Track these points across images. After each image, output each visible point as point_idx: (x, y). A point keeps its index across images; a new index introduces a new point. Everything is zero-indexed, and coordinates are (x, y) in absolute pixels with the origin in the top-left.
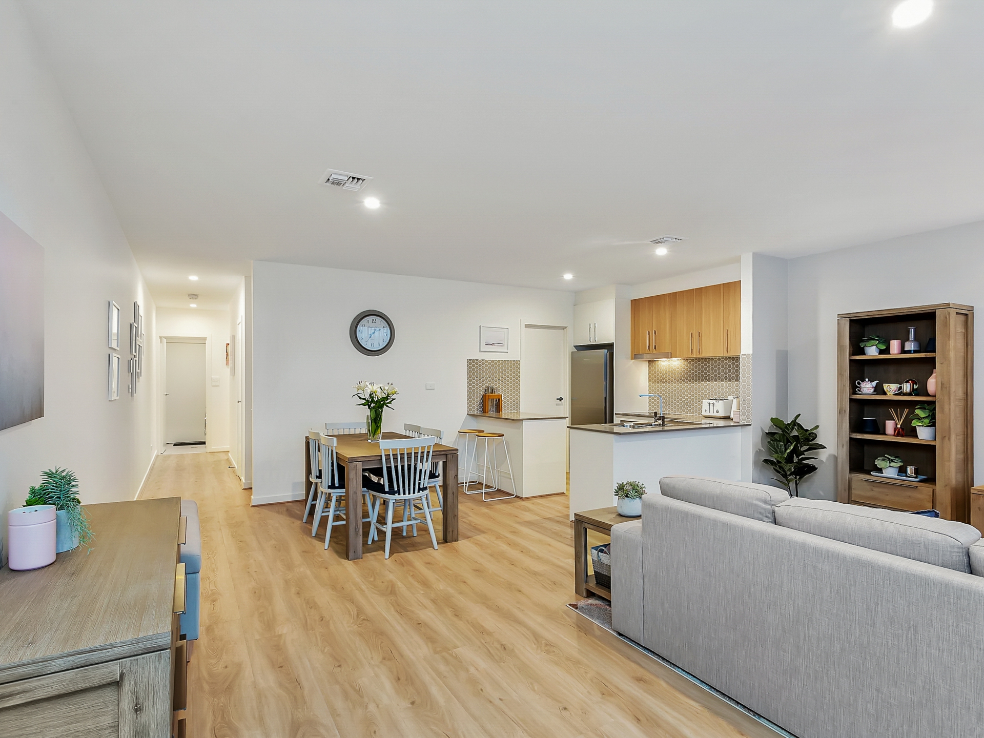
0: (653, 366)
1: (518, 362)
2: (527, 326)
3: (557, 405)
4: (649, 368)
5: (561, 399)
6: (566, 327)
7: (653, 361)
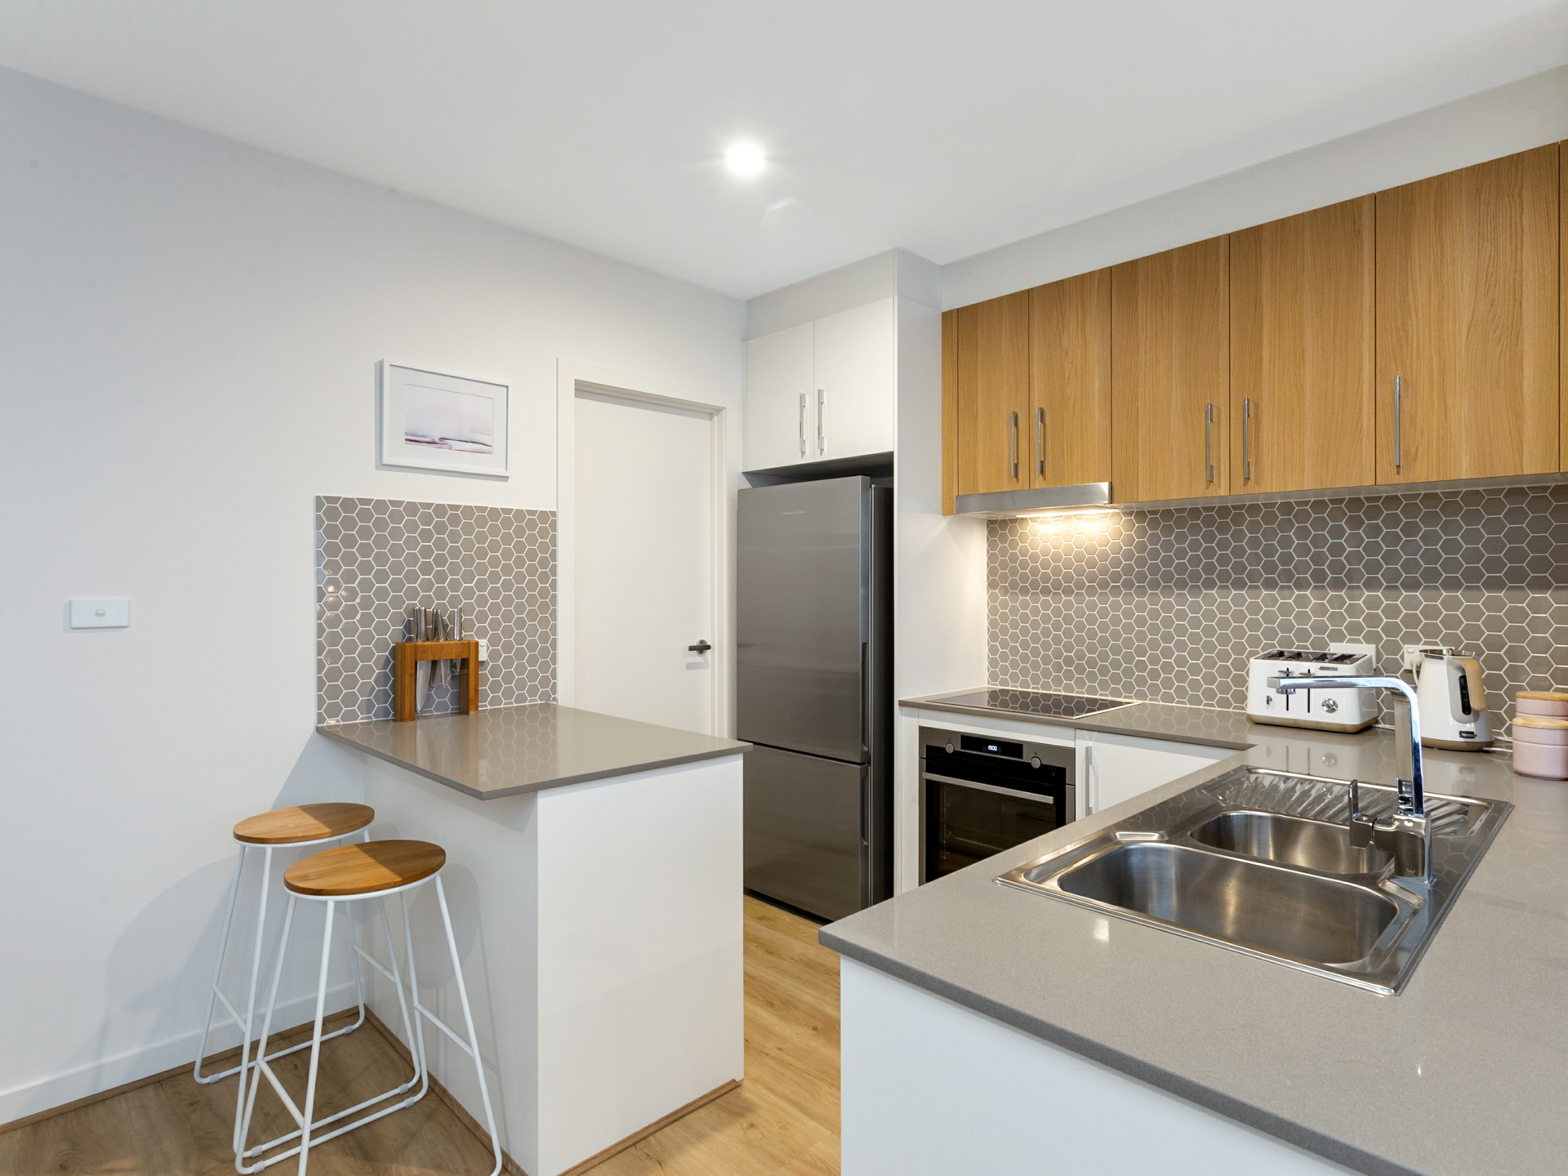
0: (1003, 538)
1: (548, 520)
2: (584, 389)
3: (690, 666)
4: (991, 545)
5: (702, 648)
6: (717, 411)
7: (1004, 523)
